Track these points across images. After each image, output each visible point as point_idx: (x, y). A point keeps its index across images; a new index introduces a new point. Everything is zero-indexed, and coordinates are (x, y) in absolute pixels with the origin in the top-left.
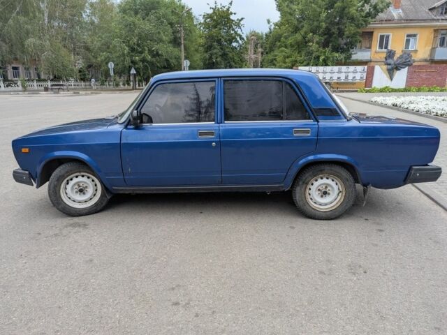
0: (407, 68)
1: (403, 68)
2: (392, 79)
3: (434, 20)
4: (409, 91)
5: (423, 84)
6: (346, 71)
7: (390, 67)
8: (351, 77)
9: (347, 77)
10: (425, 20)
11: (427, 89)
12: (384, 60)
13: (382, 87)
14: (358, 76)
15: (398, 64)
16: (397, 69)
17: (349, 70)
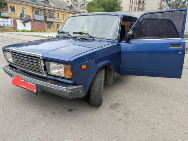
0: (30, 22)
1: (29, 22)
2: (25, 27)
3: (31, 3)
4: (33, 32)
5: (37, 29)
6: (3, 21)
7: (23, 21)
8: (6, 24)
9: (4, 24)
10: (28, 3)
11: (39, 31)
12: (20, 18)
13: (22, 30)
14: (10, 24)
15: (27, 20)
16: (26, 22)
17: (4, 21)
